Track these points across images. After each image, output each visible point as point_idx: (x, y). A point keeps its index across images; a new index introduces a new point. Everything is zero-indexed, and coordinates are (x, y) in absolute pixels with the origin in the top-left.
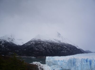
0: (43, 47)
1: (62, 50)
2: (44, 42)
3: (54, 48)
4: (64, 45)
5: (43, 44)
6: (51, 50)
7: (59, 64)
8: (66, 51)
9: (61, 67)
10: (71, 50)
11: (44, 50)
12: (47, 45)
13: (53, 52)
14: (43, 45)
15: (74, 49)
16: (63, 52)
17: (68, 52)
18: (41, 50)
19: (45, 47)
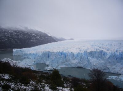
0: (5, 36)
1: (30, 39)
2: (5, 29)
3: (20, 37)
4: (33, 32)
5: (5, 32)
6: (16, 40)
7: (31, 58)
8: (35, 39)
9: (34, 61)
10: (42, 39)
11: (7, 40)
12: (11, 34)
13: (18, 42)
14: (6, 34)
15: (44, 37)
16: (32, 41)
17: (37, 41)
18: (3, 40)
19: (8, 36)
